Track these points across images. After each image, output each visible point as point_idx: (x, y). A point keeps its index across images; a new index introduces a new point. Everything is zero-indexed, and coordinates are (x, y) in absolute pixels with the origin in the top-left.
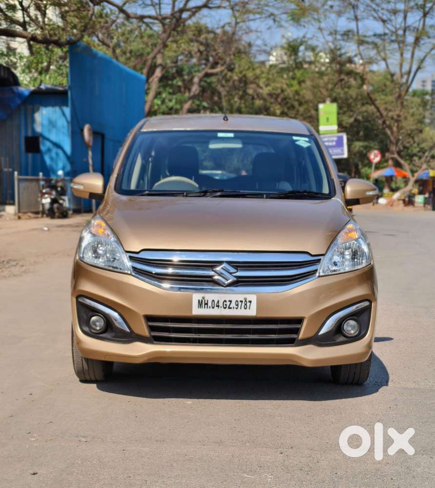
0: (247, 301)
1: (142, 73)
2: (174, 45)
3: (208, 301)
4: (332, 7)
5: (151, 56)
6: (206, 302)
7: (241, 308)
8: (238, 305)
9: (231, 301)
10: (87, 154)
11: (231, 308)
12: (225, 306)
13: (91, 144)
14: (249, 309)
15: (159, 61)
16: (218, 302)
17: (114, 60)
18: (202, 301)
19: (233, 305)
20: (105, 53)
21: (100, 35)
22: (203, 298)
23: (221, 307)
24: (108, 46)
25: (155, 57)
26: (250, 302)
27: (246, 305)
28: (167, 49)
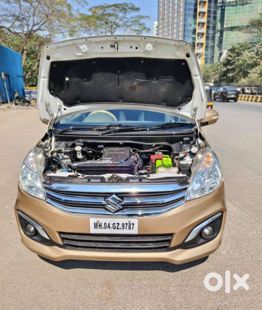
0: (131, 223)
1: (19, 53)
2: (30, 42)
3: (101, 223)
4: (82, 30)
5: (22, 46)
6: (100, 224)
7: (126, 229)
8: (124, 227)
9: (118, 224)
10: (4, 83)
11: (119, 229)
12: (114, 227)
13: (5, 79)
14: (133, 229)
15: (25, 48)
16: (109, 224)
17: (9, 48)
18: (97, 223)
19: (120, 226)
20: (5, 46)
21: (2, 39)
22: (98, 221)
23: (111, 228)
24: (6, 43)
25: (23, 47)
26: (133, 224)
27: (130, 226)
28: (27, 44)
